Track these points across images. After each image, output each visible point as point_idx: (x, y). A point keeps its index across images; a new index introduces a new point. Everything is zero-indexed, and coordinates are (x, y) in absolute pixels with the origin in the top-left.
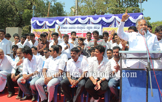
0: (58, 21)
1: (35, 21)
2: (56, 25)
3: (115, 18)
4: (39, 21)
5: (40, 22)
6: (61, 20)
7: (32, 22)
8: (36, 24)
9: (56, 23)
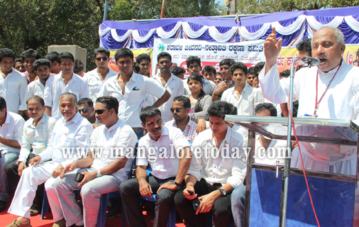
0: (160, 31)
1: (108, 29)
2: (156, 40)
3: (306, 22)
4: (117, 30)
5: (120, 33)
6: (167, 29)
7: (101, 32)
8: (111, 37)
9: (155, 35)
